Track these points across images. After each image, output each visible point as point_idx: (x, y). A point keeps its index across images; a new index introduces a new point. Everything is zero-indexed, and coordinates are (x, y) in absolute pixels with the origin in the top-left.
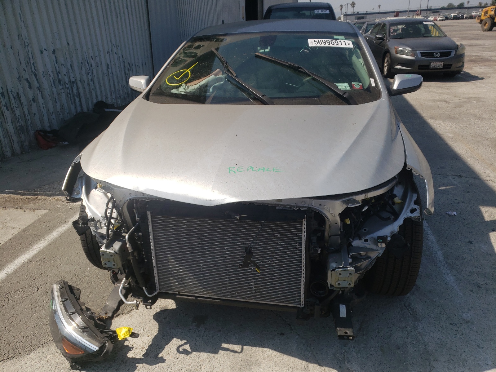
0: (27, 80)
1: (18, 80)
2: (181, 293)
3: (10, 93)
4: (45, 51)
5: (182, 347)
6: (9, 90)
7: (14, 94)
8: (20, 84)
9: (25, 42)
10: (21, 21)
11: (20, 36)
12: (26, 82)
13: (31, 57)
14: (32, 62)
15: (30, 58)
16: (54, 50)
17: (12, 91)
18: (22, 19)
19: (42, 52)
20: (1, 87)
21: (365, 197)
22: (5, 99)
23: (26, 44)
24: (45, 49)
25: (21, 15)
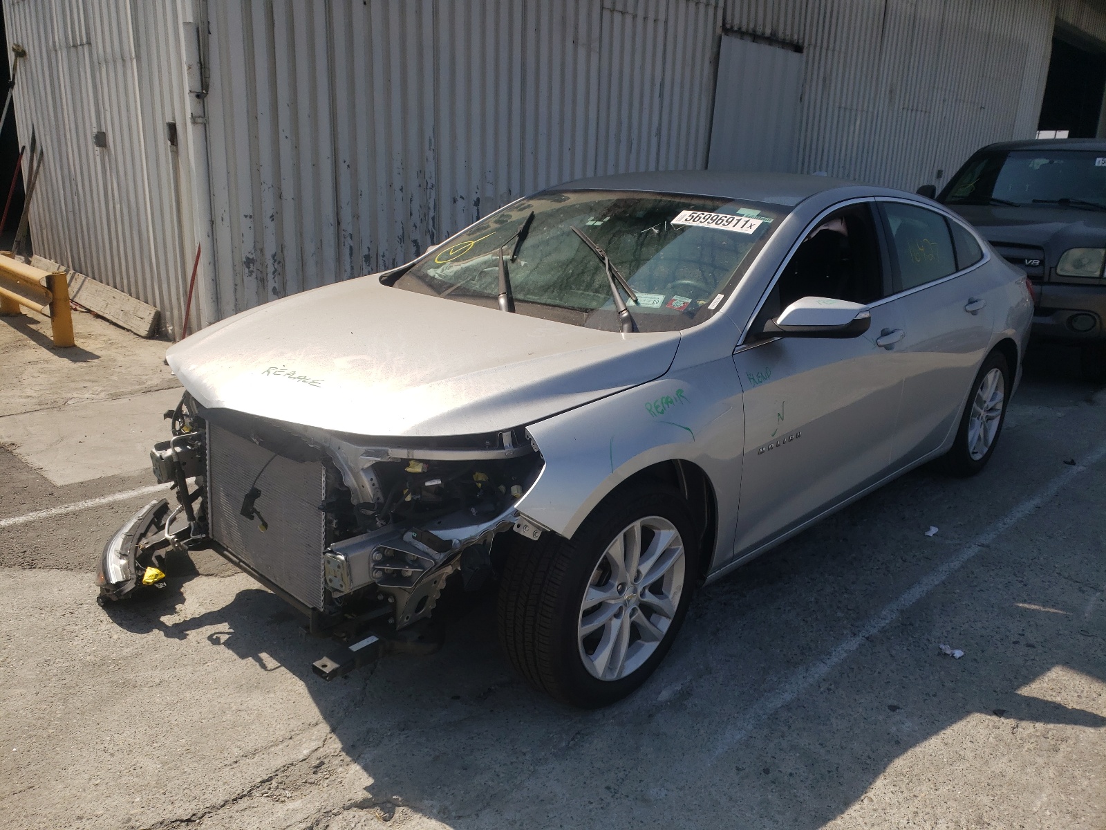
0: (415, 242)
1: (398, 240)
2: (229, 549)
3: (380, 259)
4: (460, 200)
5: (216, 635)
6: (381, 253)
7: (387, 262)
8: (401, 247)
9: (427, 183)
10: (430, 150)
11: (421, 172)
12: (412, 244)
13: (432, 206)
14: (432, 214)
15: (429, 208)
16: (478, 199)
17: (383, 256)
18: (433, 147)
19: (455, 201)
20: (368, 248)
21: (408, 456)
22: (369, 266)
23: (430, 186)
24: (461, 197)
25: (433, 141)
